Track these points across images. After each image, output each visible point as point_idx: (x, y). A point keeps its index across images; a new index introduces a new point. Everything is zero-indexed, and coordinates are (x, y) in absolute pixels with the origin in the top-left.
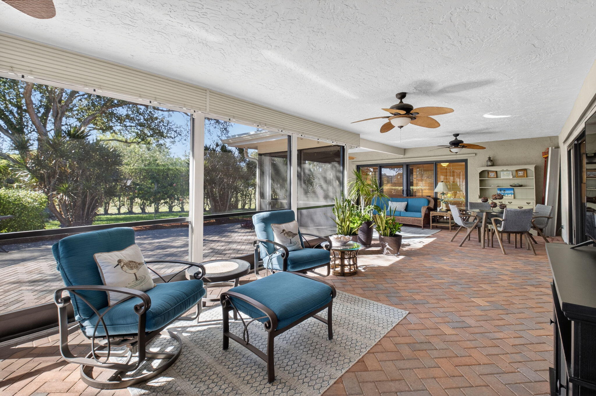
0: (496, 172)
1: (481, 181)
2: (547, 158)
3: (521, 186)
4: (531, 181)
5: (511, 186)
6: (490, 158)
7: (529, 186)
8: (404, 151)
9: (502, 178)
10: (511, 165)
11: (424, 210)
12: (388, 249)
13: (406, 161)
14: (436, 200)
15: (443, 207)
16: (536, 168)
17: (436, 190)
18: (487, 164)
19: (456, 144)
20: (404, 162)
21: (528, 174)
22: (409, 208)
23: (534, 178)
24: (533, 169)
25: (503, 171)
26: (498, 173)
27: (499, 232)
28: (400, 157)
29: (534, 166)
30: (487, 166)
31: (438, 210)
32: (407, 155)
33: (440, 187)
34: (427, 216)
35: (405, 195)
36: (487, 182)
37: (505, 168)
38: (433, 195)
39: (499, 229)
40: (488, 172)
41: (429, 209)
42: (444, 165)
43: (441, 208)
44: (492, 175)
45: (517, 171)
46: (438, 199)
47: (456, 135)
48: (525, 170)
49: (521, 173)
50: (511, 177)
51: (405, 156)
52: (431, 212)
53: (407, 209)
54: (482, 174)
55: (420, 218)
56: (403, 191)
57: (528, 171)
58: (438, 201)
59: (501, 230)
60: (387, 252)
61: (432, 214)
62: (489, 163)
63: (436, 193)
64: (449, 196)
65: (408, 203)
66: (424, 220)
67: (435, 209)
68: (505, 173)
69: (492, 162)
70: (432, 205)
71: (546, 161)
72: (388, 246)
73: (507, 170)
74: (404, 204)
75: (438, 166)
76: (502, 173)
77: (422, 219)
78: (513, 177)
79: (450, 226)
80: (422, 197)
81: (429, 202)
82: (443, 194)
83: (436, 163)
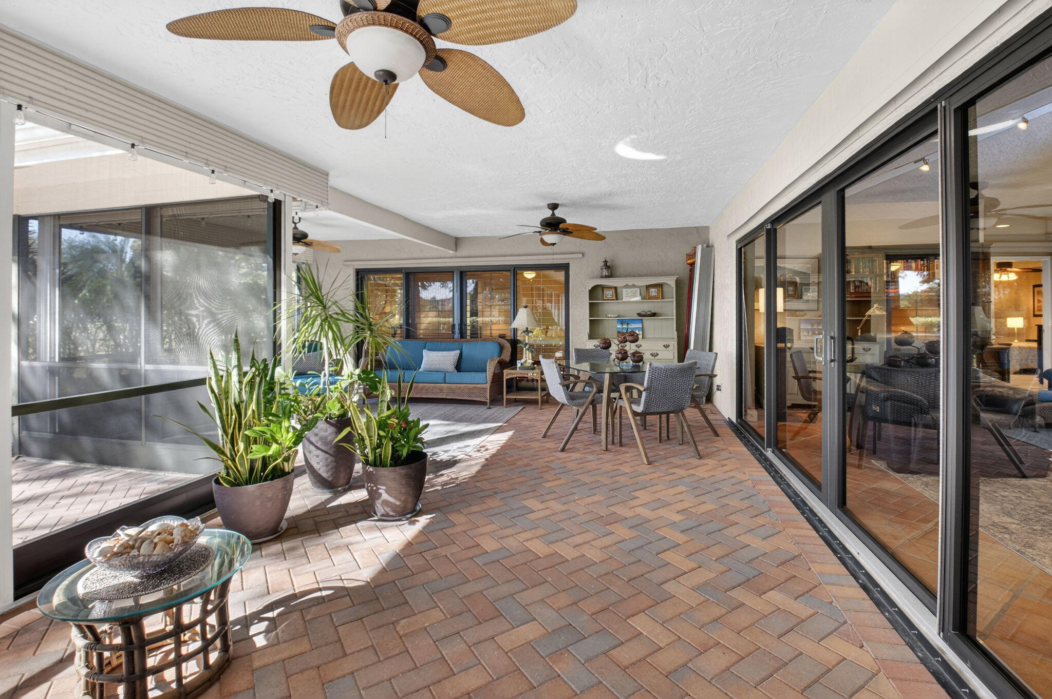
0: (616, 288)
1: (592, 306)
2: (692, 265)
3: (654, 315)
4: (669, 307)
5: (639, 315)
6: (606, 262)
7: (667, 315)
8: (457, 242)
9: (624, 300)
10: (640, 276)
11: (491, 368)
12: (385, 503)
13: (459, 265)
14: (514, 343)
15: (527, 358)
16: (678, 283)
17: (514, 325)
18: (602, 273)
19: (553, 225)
20: (456, 265)
21: (665, 295)
22: (463, 366)
23: (675, 300)
24: (674, 285)
25: (627, 286)
26: (619, 290)
27: (635, 414)
28: (447, 255)
29: (675, 278)
30: (602, 277)
31: (519, 365)
32: (463, 251)
33: (522, 319)
34: (497, 378)
35: (457, 335)
36: (600, 308)
37: (630, 281)
38: (510, 335)
39: (635, 407)
40: (603, 287)
41: (502, 365)
42: (530, 275)
43: (523, 361)
44: (609, 293)
45: (648, 287)
46: (519, 342)
47: (554, 207)
48: (660, 286)
49: (653, 292)
50: (638, 298)
51: (458, 254)
52: (505, 371)
53: (459, 367)
54: (594, 292)
55: (484, 386)
56: (453, 326)
57: (665, 288)
58: (518, 345)
59: (640, 411)
60: (383, 511)
61: (508, 374)
62: (605, 273)
63: (515, 330)
64: (537, 337)
65: (461, 354)
66: (491, 387)
67: (512, 363)
68: (629, 290)
69: (610, 269)
70: (507, 356)
71: (691, 271)
72: (385, 496)
73: (634, 286)
74: (453, 355)
75: (519, 277)
76: (624, 290)
77: (488, 386)
78: (642, 299)
79: (539, 397)
80: (491, 339)
81: (502, 348)
82: (527, 331)
83: (516, 270)
